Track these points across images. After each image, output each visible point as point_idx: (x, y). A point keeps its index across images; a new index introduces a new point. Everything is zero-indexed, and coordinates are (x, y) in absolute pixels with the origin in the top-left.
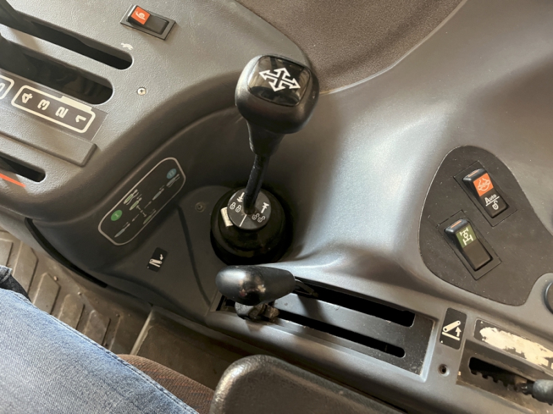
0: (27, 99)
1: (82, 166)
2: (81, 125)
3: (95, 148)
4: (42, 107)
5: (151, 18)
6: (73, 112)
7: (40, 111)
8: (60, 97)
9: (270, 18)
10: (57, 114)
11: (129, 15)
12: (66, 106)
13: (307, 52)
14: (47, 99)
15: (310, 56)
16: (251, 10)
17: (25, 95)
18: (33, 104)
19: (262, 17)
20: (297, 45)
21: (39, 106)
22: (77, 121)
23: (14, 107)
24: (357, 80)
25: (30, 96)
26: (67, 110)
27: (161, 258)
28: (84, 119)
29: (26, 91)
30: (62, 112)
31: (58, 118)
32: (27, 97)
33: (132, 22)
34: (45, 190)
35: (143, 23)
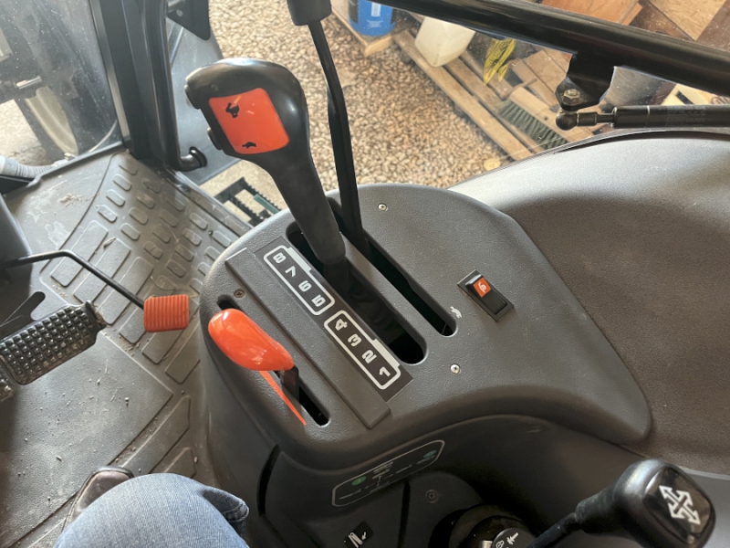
0: (341, 327)
1: (368, 428)
2: (383, 380)
3: (388, 413)
4: (352, 342)
5: (492, 293)
6: (380, 361)
7: (349, 345)
8: (373, 339)
9: (622, 349)
10: (364, 356)
11: (471, 282)
12: (376, 352)
13: (653, 407)
14: (360, 335)
15: (655, 414)
16: (601, 330)
17: (340, 321)
18: (344, 334)
19: (611, 344)
20: (643, 392)
21: (350, 340)
22: (381, 373)
23: (325, 330)
24: (705, 470)
25: (345, 325)
26: (375, 356)
27: (364, 537)
28: (388, 374)
29: (342, 317)
30: (369, 357)
31: (363, 361)
32: (341, 325)
33: (471, 290)
34: (323, 438)
35: (482, 295)
